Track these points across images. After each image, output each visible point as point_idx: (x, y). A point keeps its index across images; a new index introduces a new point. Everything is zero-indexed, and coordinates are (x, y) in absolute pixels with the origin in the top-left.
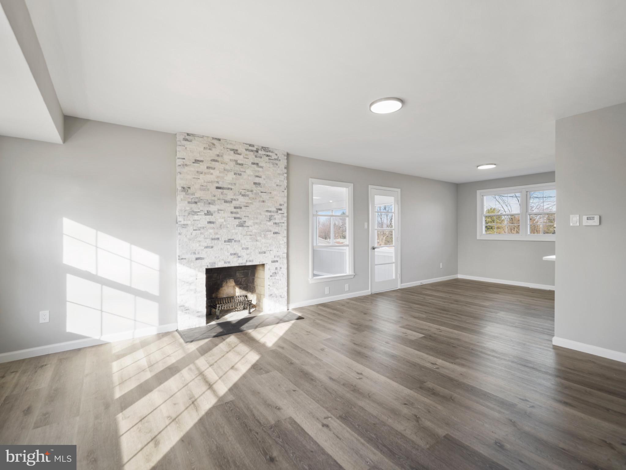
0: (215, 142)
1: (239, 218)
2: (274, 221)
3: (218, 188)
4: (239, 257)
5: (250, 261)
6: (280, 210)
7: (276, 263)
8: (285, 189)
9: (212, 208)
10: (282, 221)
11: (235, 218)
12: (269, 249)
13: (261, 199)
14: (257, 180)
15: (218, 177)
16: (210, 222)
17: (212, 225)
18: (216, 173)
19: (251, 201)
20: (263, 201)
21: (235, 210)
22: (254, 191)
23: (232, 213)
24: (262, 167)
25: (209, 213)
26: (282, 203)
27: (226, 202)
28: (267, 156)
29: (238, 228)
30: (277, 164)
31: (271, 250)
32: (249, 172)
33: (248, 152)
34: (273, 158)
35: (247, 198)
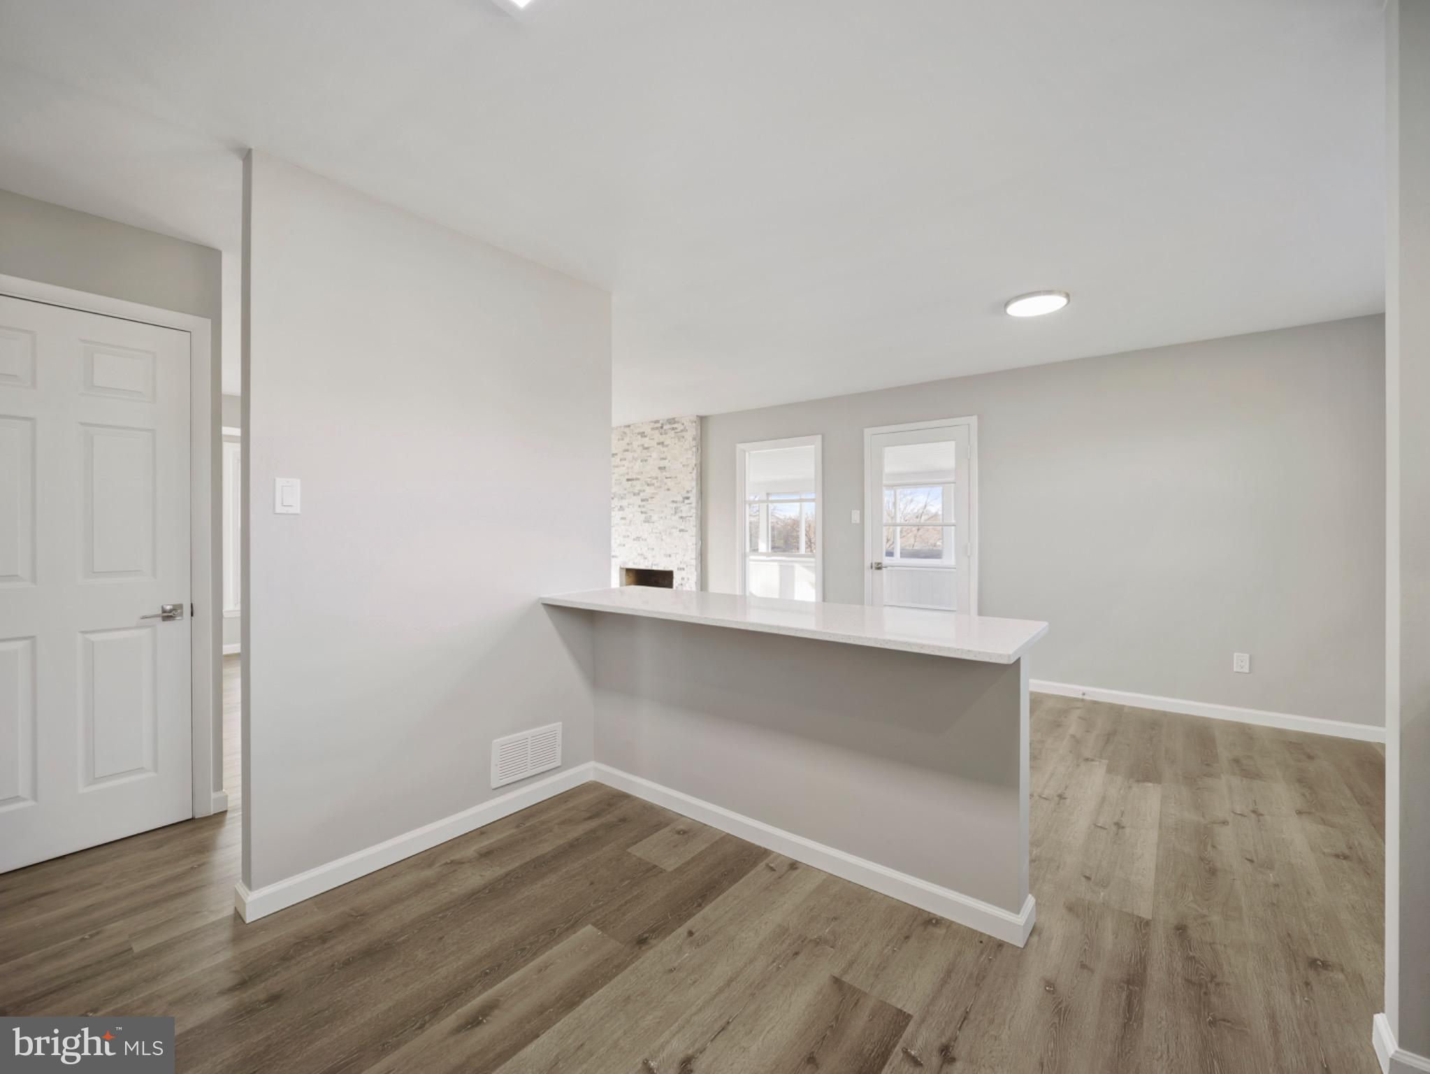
0: (627, 430)
1: (646, 513)
2: (680, 515)
3: (628, 480)
4: (645, 558)
5: (655, 565)
6: (688, 498)
7: (683, 572)
8: (693, 469)
9: (624, 503)
10: (689, 514)
11: (642, 512)
12: (675, 552)
13: (666, 487)
14: (662, 464)
15: (628, 468)
16: (623, 518)
17: (623, 521)
18: (626, 463)
19: (656, 491)
20: (669, 490)
21: (642, 504)
22: (660, 479)
23: (640, 506)
24: (667, 446)
25: (621, 508)
26: (690, 489)
27: (634, 495)
28: (673, 429)
29: (644, 524)
30: (683, 437)
31: (677, 553)
32: (655, 455)
33: (653, 432)
34: (679, 430)
35: (653, 487)
